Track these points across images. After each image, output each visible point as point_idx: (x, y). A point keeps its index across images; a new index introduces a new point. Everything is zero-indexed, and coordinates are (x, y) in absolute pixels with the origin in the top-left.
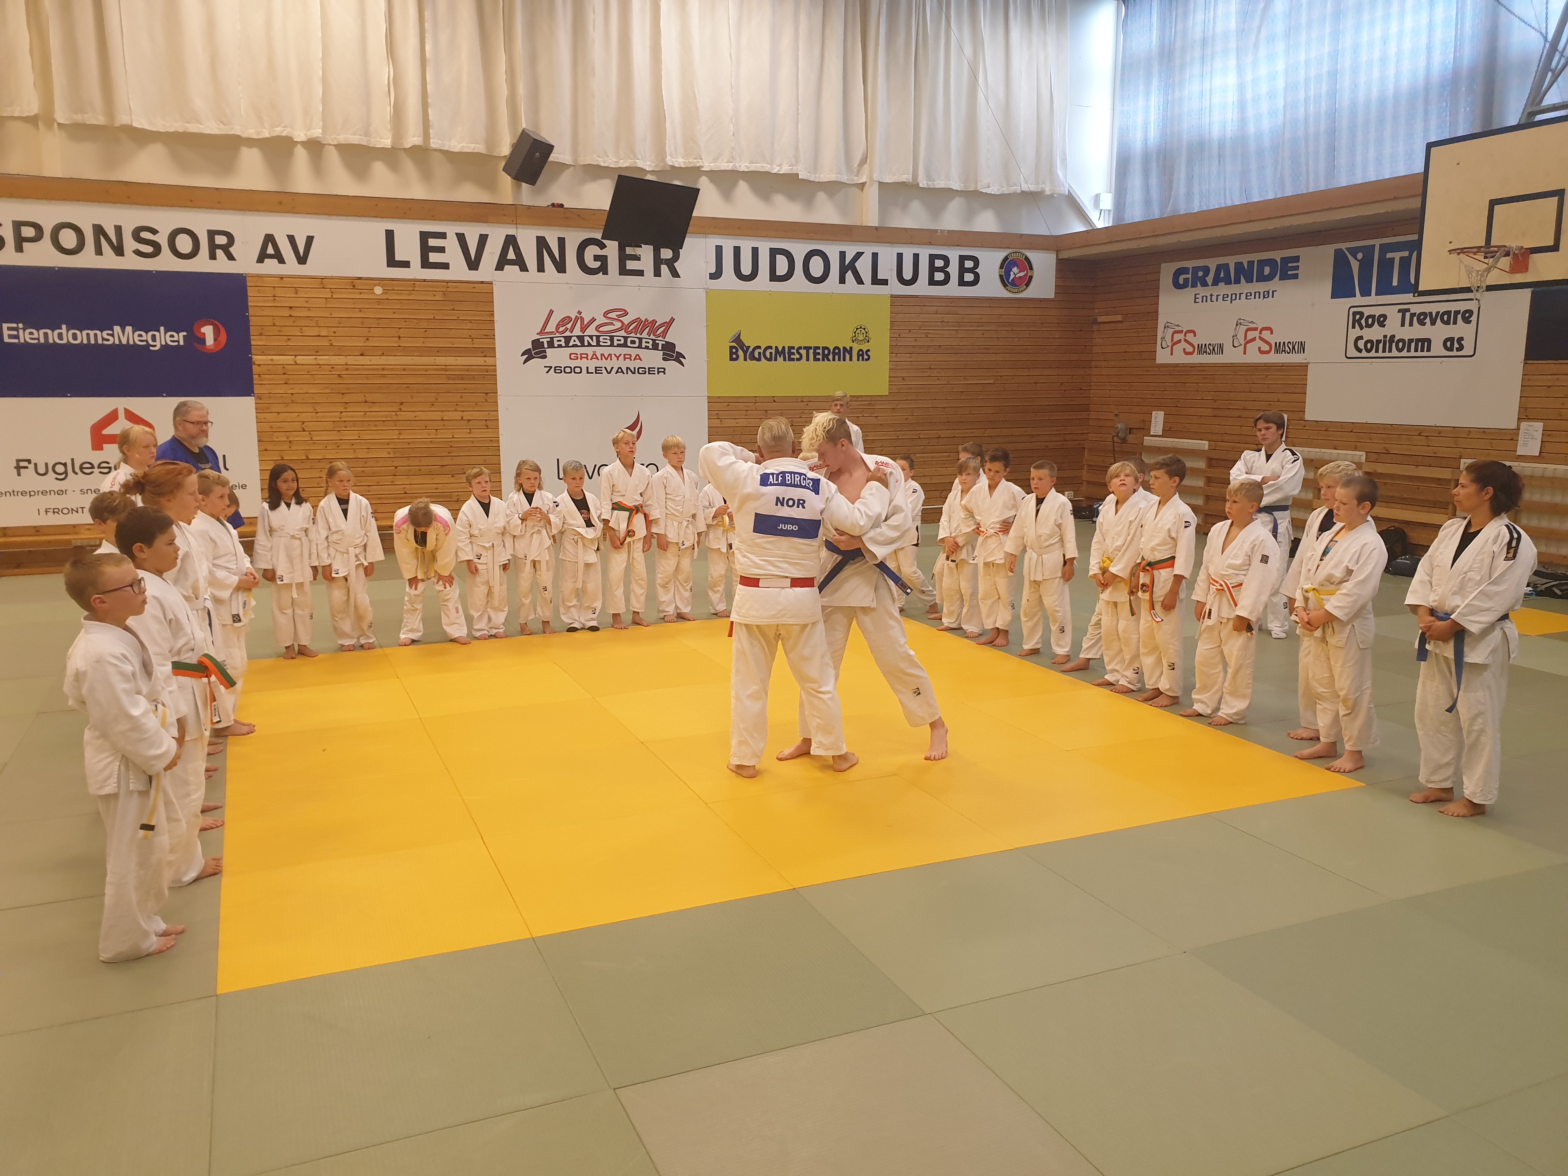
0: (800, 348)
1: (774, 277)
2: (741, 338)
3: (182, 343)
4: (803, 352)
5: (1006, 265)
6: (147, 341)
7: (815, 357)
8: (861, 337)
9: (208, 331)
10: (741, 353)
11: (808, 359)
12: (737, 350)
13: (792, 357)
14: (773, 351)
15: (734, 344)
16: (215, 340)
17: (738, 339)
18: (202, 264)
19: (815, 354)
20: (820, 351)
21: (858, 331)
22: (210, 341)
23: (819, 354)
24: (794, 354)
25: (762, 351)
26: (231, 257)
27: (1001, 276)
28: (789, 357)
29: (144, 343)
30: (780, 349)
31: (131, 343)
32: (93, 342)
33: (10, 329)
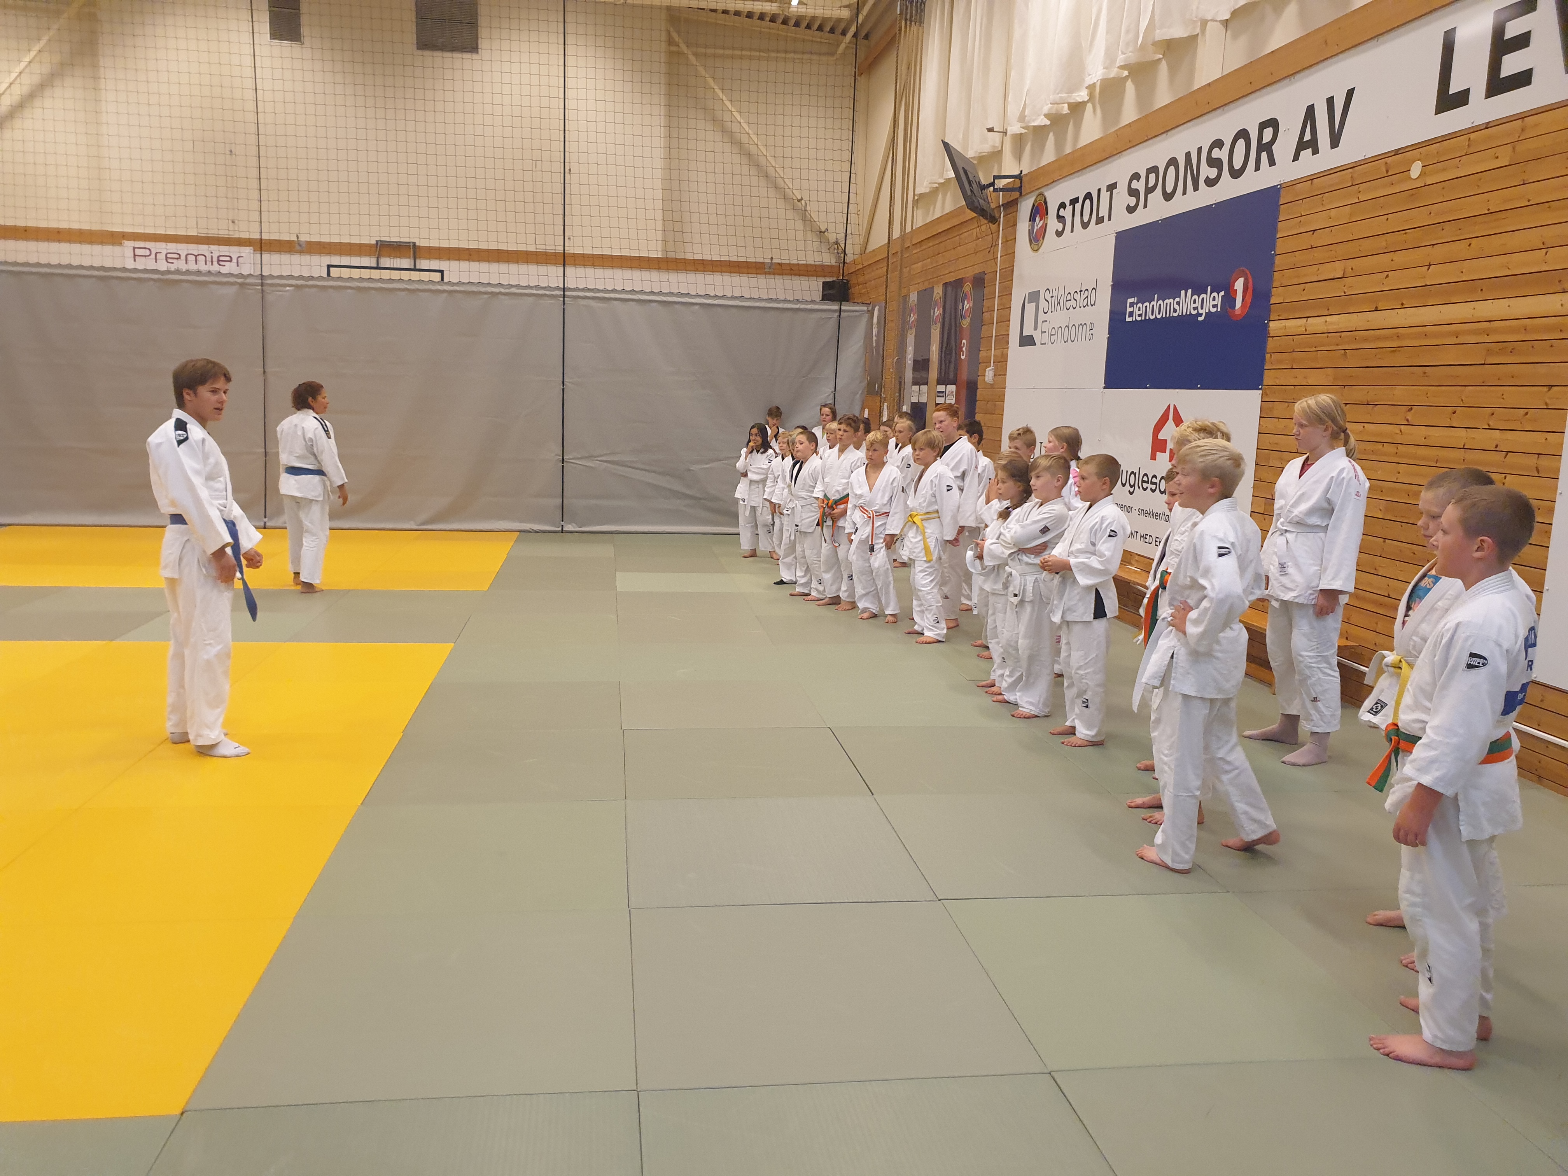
3: (1219, 310)
6: (1197, 308)
9: (1239, 285)
16: (1243, 300)
22: (1239, 303)
26: (1272, 161)
29: (1196, 312)
31: (1188, 313)
32: (1168, 316)
33: (1132, 305)
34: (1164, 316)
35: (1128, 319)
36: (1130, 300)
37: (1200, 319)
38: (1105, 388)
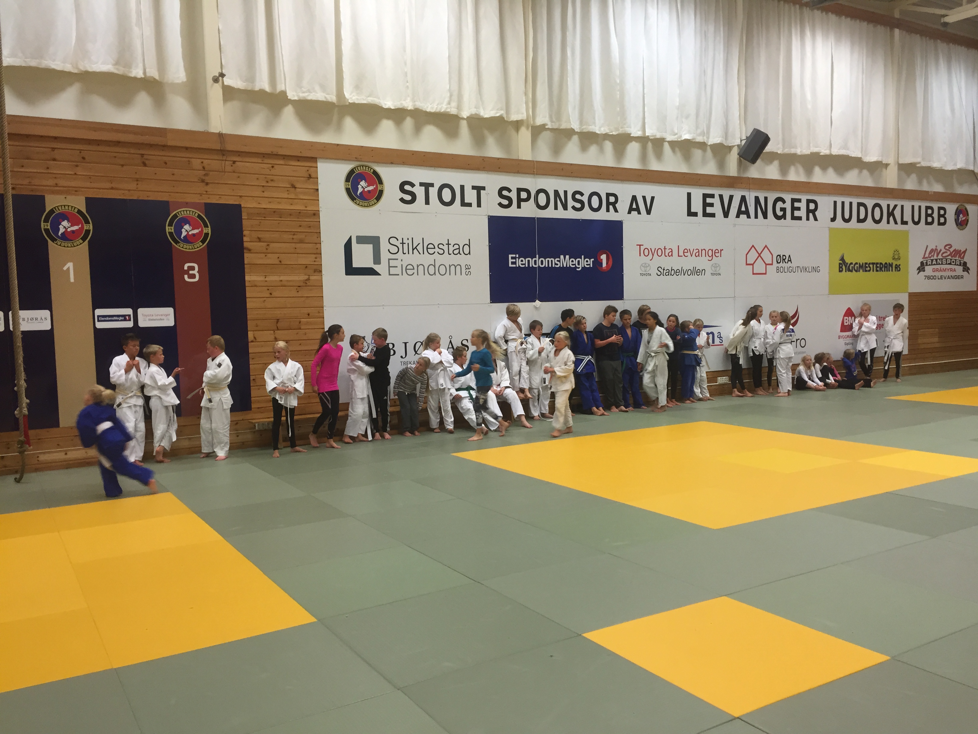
0: (870, 264)
1: (859, 221)
2: (844, 258)
3: (591, 266)
4: (871, 266)
5: (958, 212)
6: (575, 265)
7: (876, 269)
8: (896, 257)
9: (604, 257)
10: (844, 267)
11: (873, 271)
12: (842, 266)
13: (867, 269)
14: (858, 266)
15: (841, 262)
16: (607, 264)
17: (842, 259)
18: (602, 215)
19: (877, 267)
20: (878, 265)
21: (895, 253)
22: (604, 265)
23: (878, 267)
24: (867, 267)
25: (853, 266)
26: (616, 211)
27: (955, 219)
28: (865, 269)
29: (574, 266)
30: (861, 264)
31: (568, 266)
32: (550, 266)
33: (512, 258)
34: (547, 266)
35: (510, 265)
36: (510, 256)
37: (577, 269)
38: (491, 303)
